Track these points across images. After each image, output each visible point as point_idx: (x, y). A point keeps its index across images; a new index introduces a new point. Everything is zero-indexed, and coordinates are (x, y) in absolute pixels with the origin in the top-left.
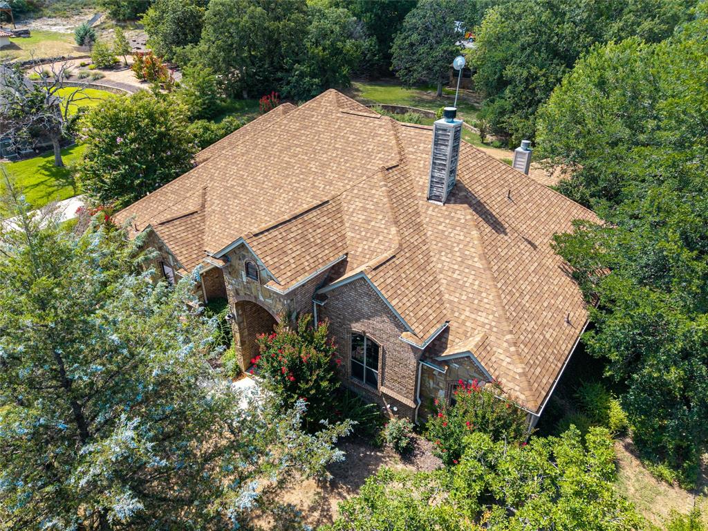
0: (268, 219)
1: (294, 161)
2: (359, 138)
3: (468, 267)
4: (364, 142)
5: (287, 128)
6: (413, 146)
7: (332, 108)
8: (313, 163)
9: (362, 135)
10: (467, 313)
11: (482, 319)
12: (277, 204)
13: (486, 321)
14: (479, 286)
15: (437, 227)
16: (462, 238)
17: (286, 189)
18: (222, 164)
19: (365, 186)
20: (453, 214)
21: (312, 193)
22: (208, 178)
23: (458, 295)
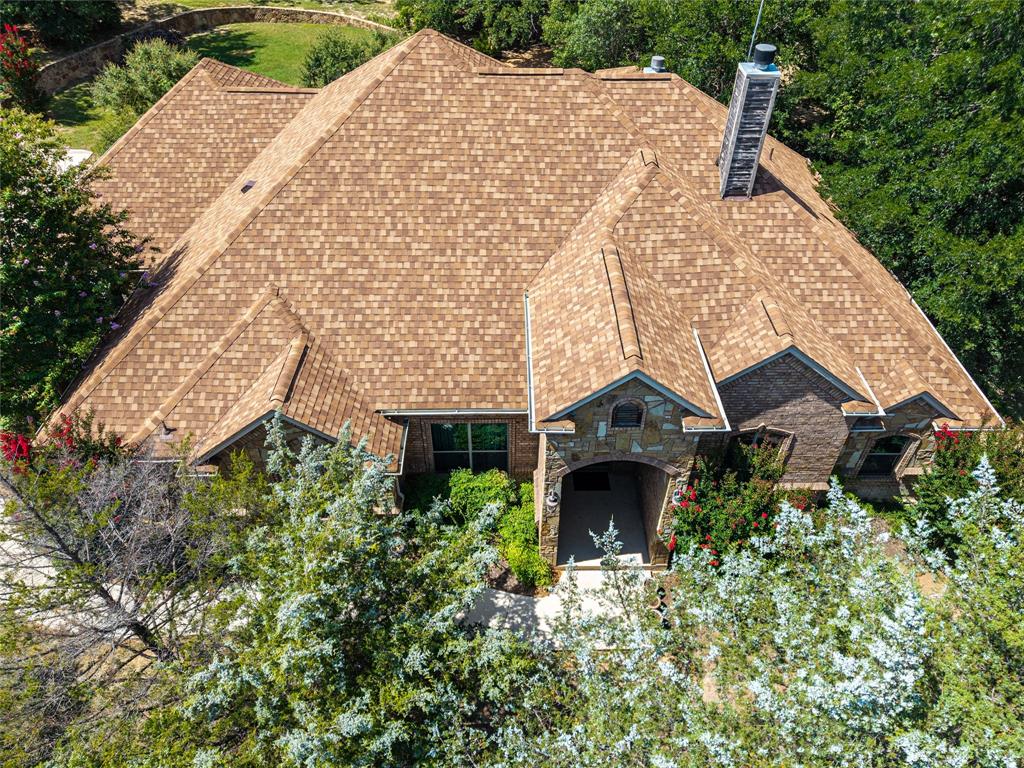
0: (470, 312)
1: (445, 189)
2: (546, 117)
3: (835, 280)
4: (562, 124)
5: (381, 126)
6: (645, 113)
7: (452, 68)
8: (488, 183)
9: (550, 112)
10: (870, 344)
11: (891, 344)
12: (469, 279)
13: (897, 344)
14: (863, 301)
15: (760, 235)
16: (803, 241)
17: (466, 246)
18: (277, 233)
19: (647, 204)
20: (771, 210)
21: (525, 240)
22: (263, 271)
23: (844, 324)
